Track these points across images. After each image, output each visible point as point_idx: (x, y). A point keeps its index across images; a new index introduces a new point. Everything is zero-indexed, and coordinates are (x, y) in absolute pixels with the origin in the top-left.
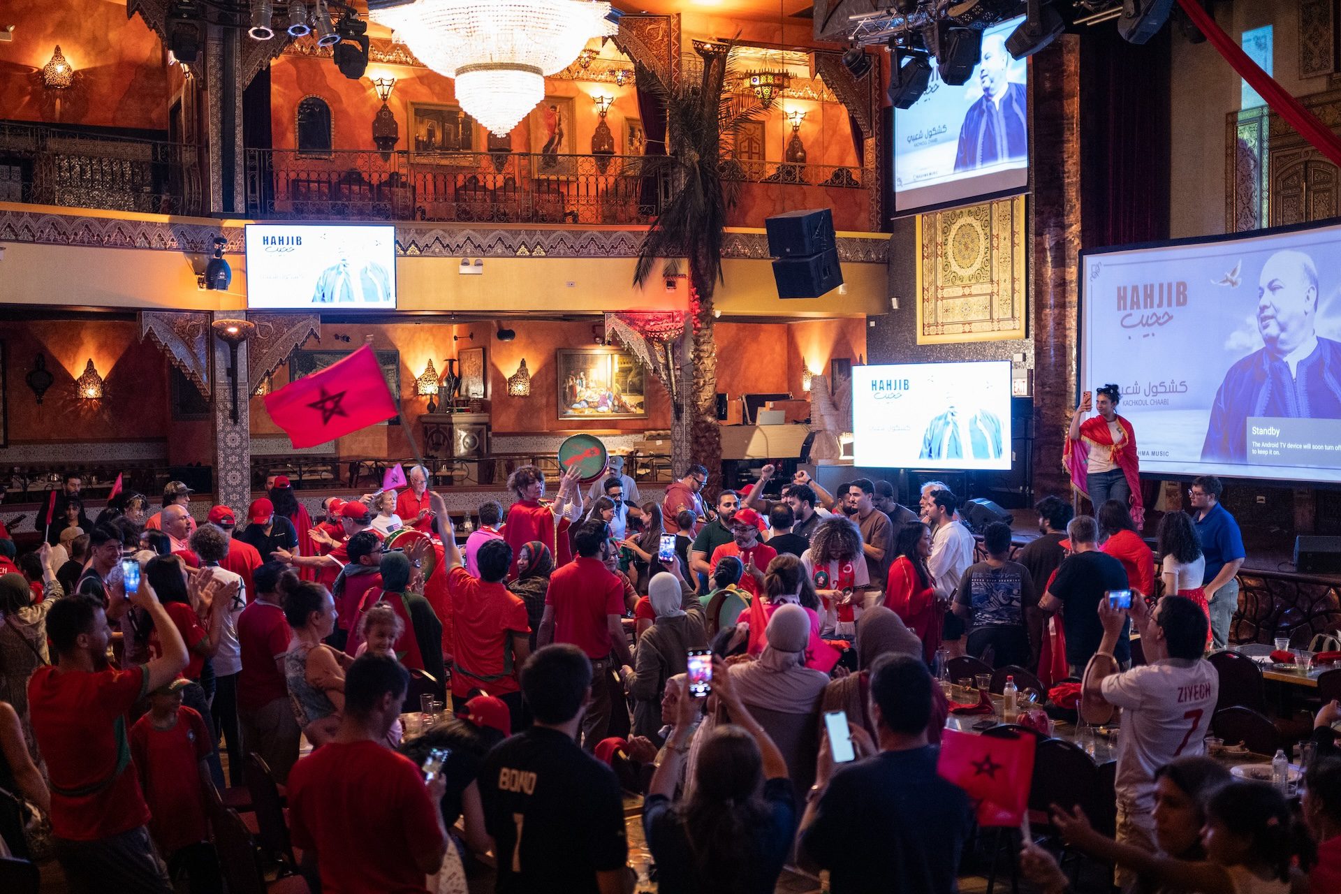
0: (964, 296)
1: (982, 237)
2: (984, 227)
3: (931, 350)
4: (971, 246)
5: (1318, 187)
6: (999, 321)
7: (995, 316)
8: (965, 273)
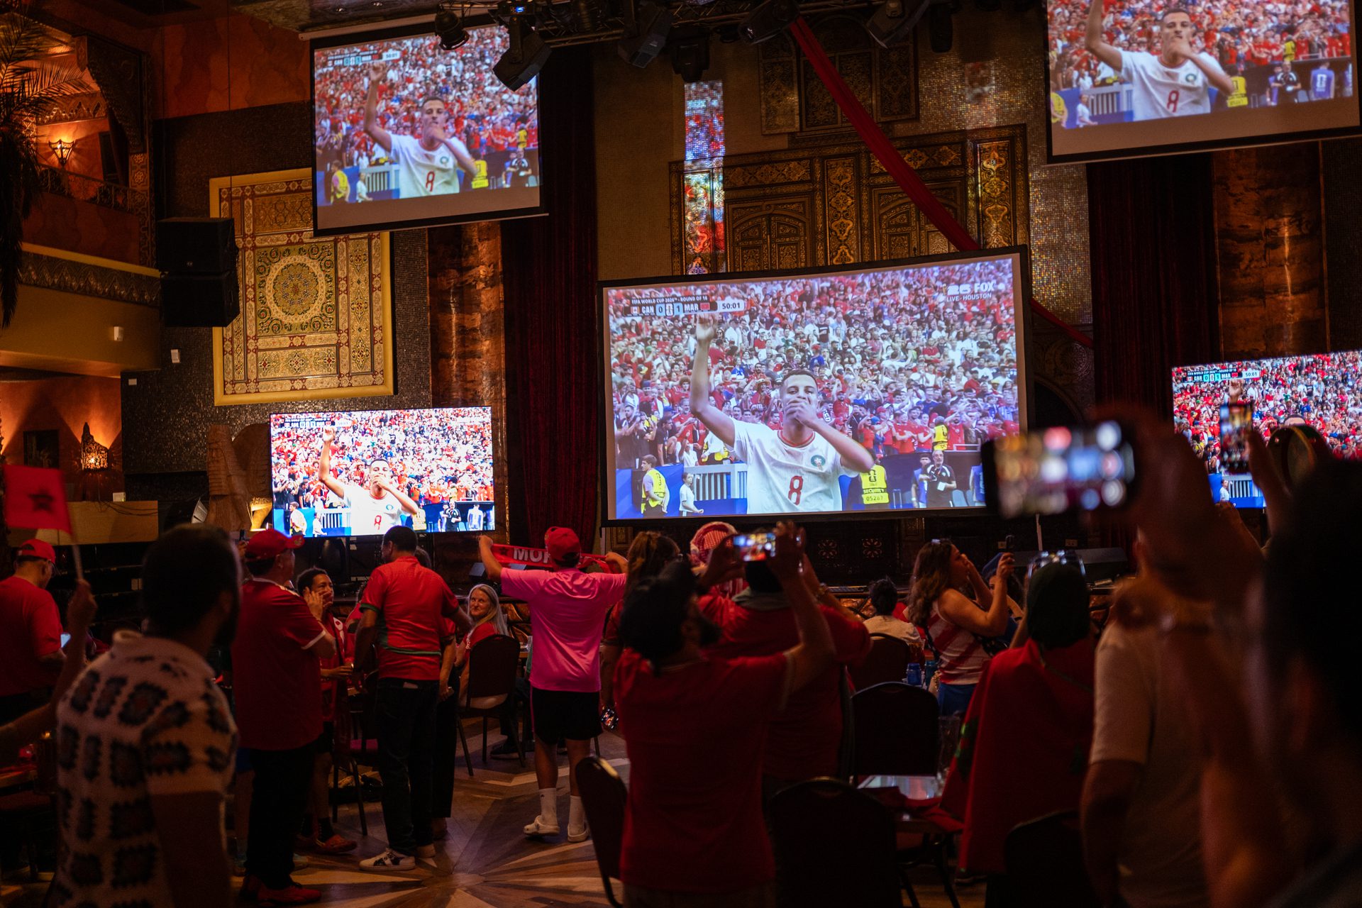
0: (292, 347)
1: (322, 280)
2: (324, 267)
3: (237, 412)
4: (302, 289)
5: (783, 240)
6: (350, 375)
7: (344, 371)
8: (295, 320)
